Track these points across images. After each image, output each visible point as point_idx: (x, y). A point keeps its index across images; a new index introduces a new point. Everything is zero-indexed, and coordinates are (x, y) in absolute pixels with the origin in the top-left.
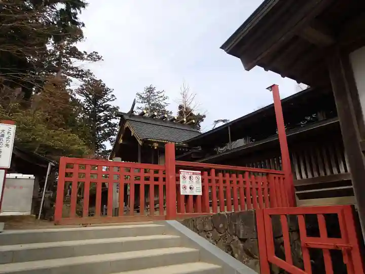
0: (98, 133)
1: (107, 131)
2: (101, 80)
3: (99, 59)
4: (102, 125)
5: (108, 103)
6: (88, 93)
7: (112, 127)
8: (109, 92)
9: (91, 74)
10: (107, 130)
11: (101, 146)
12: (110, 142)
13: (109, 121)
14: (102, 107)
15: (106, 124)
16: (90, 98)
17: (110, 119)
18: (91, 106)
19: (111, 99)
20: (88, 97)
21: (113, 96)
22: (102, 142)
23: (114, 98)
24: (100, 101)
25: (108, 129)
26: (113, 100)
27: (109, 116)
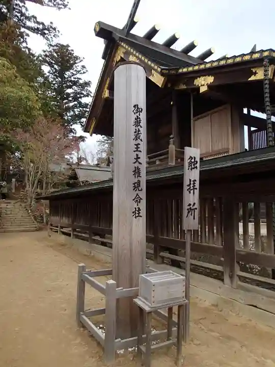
0: (66, 114)
1: (77, 113)
2: (68, 46)
3: (65, 6)
4: (71, 104)
5: (78, 76)
6: (54, 62)
7: (83, 108)
8: (79, 61)
9: (55, 29)
10: (77, 111)
11: (71, 131)
12: (81, 126)
13: (80, 99)
14: (71, 81)
15: (76, 103)
16: (55, 69)
17: (81, 97)
18: (57, 80)
19: (82, 72)
20: (53, 67)
21: (83, 67)
22: (71, 125)
23: (85, 70)
24: (68, 74)
25: (79, 110)
26: (84, 73)
27: (79, 94)
